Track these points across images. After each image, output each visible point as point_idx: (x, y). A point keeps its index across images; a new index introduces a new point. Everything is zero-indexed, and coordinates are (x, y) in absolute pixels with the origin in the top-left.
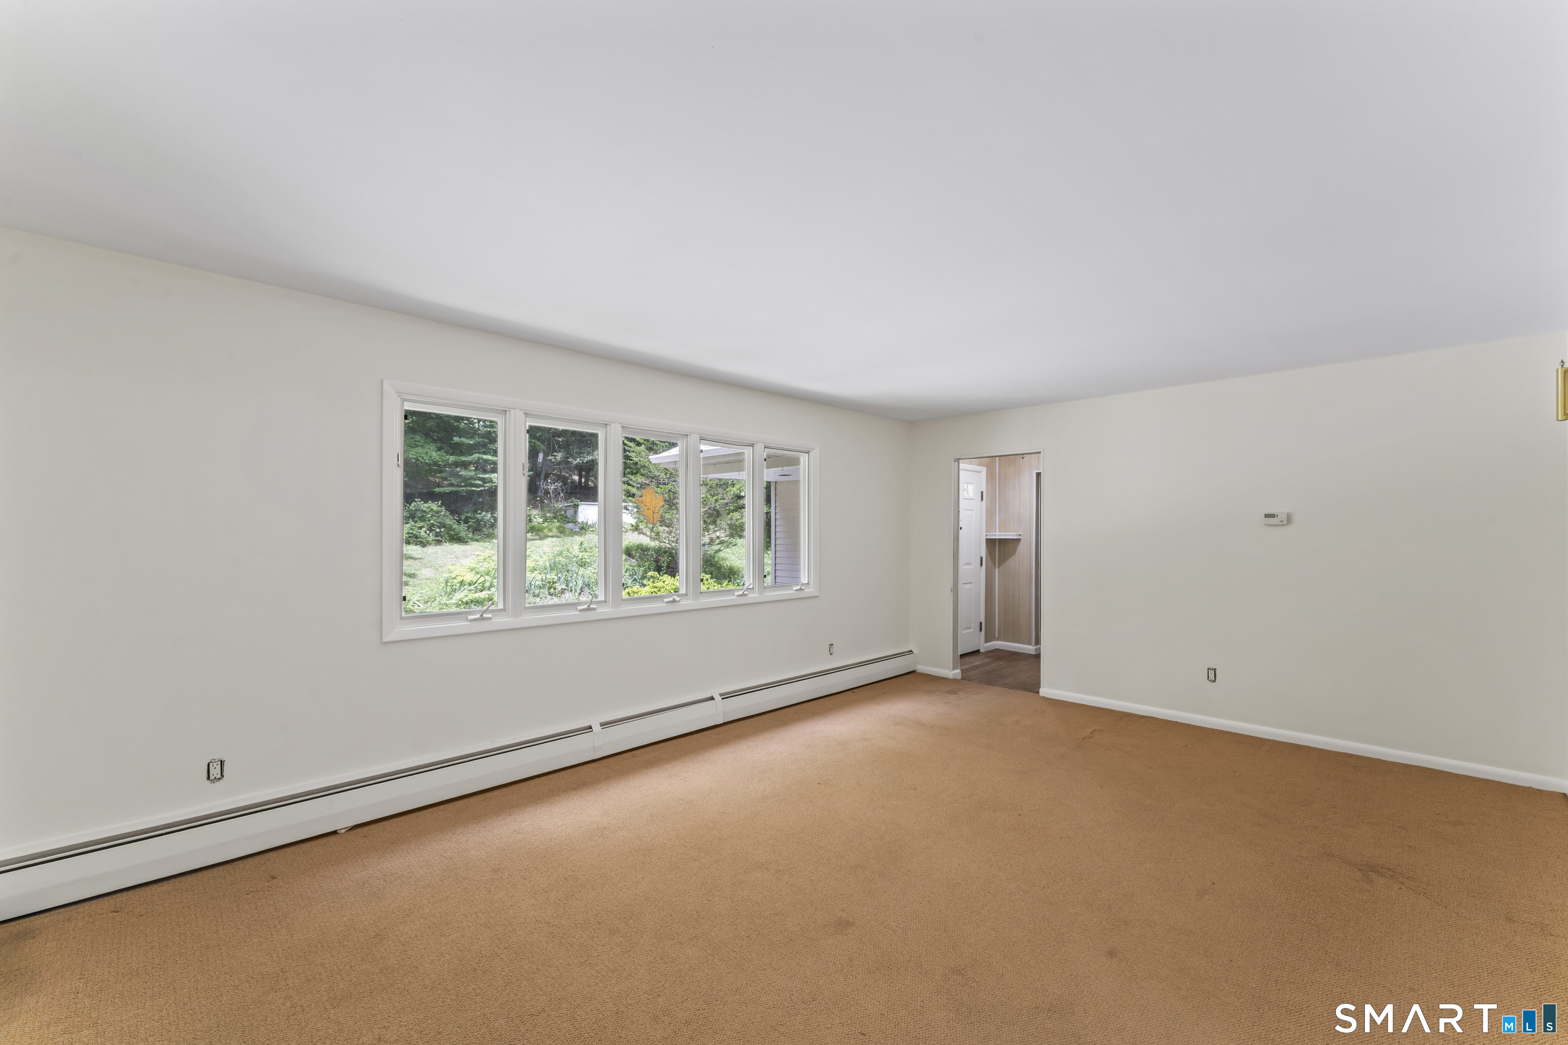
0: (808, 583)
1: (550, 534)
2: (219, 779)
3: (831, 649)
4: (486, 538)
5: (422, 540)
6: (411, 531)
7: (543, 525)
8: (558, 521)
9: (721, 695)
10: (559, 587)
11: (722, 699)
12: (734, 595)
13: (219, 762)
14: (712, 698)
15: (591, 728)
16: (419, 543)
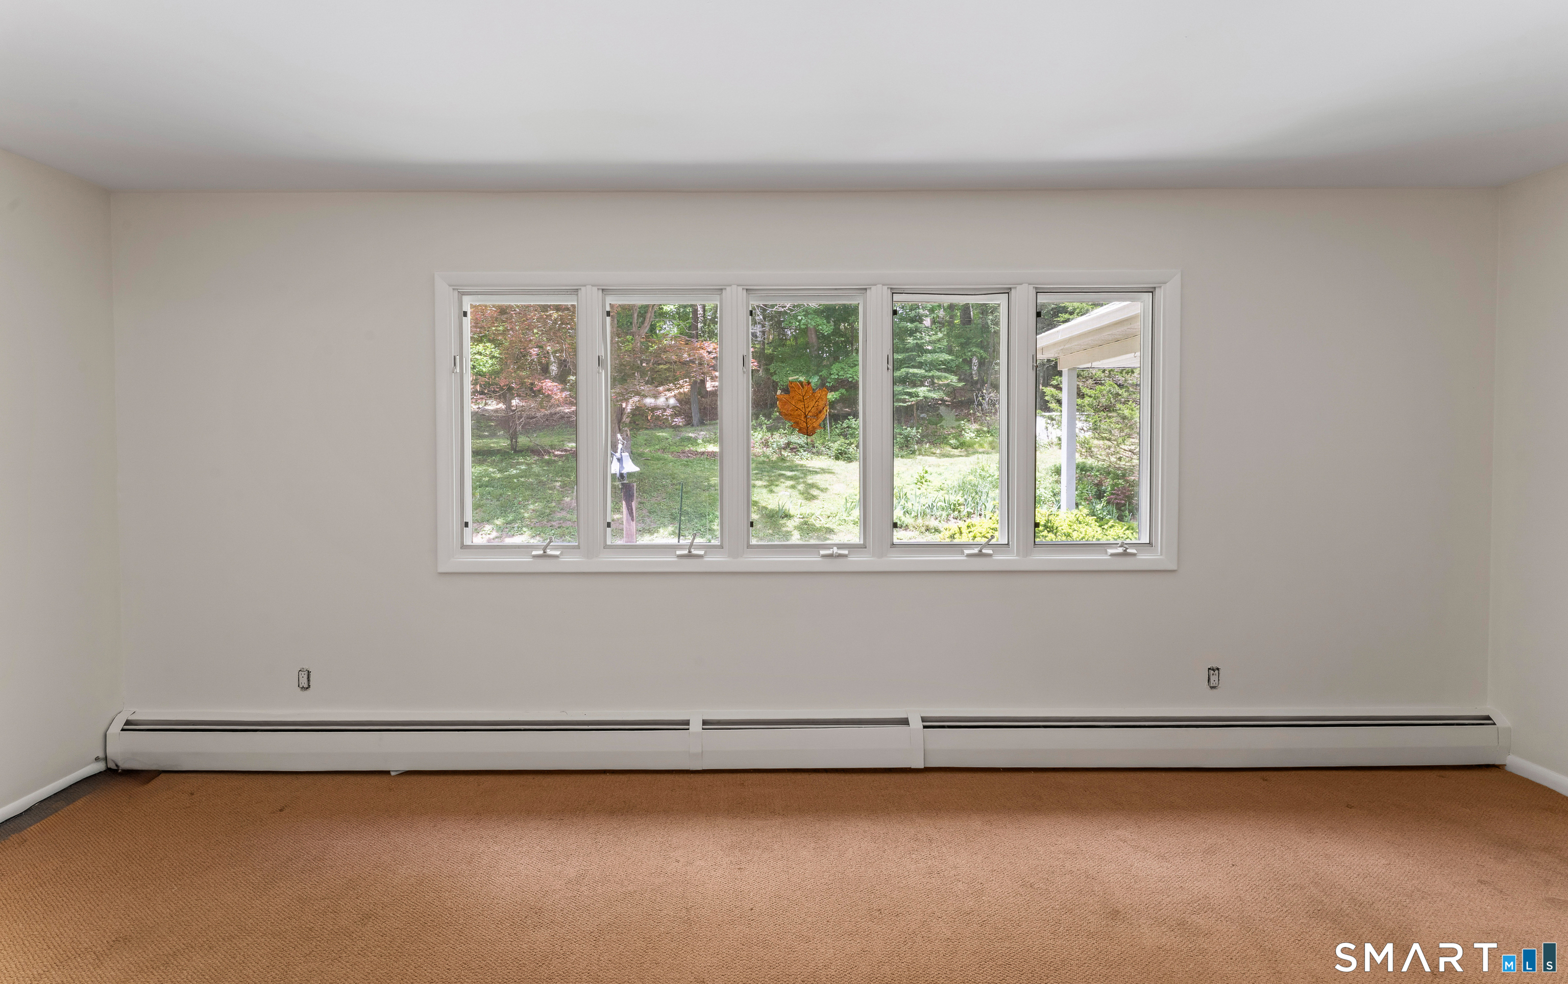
0: (1150, 544)
1: (981, 450)
2: (307, 688)
3: (1212, 678)
4: (911, 454)
5: (849, 456)
6: (840, 448)
7: (976, 440)
8: (992, 435)
9: (924, 719)
10: (964, 511)
11: (925, 727)
12: (963, 553)
13: (306, 673)
14: (905, 722)
15: (688, 724)
16: (846, 459)
